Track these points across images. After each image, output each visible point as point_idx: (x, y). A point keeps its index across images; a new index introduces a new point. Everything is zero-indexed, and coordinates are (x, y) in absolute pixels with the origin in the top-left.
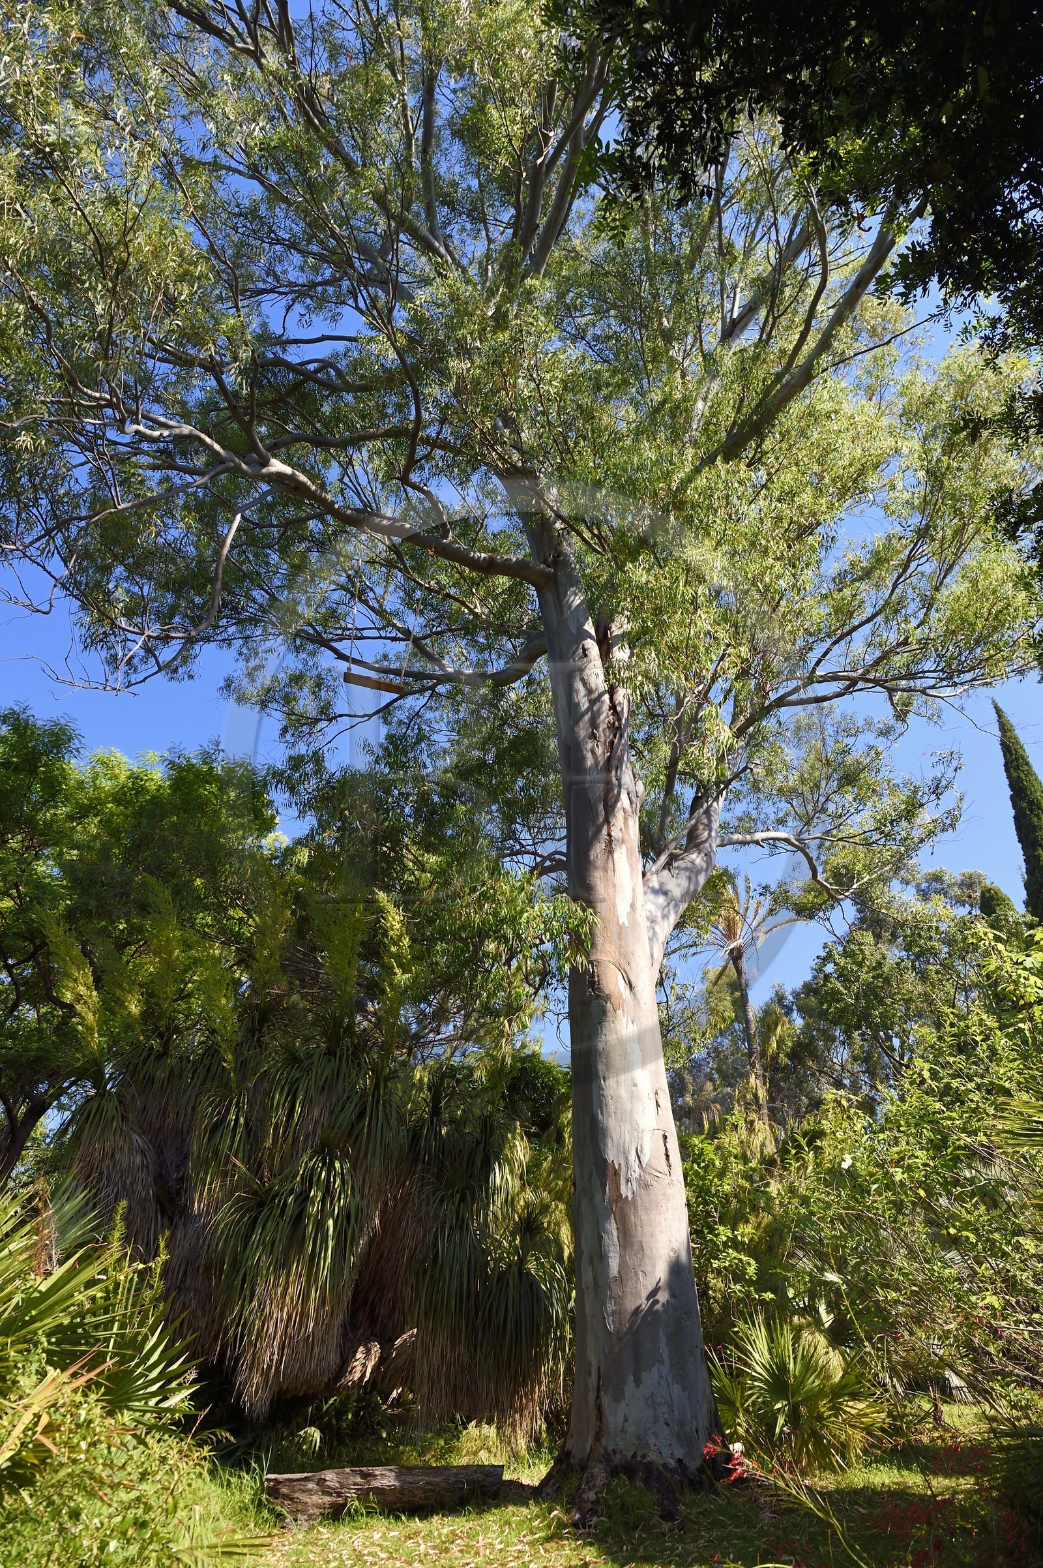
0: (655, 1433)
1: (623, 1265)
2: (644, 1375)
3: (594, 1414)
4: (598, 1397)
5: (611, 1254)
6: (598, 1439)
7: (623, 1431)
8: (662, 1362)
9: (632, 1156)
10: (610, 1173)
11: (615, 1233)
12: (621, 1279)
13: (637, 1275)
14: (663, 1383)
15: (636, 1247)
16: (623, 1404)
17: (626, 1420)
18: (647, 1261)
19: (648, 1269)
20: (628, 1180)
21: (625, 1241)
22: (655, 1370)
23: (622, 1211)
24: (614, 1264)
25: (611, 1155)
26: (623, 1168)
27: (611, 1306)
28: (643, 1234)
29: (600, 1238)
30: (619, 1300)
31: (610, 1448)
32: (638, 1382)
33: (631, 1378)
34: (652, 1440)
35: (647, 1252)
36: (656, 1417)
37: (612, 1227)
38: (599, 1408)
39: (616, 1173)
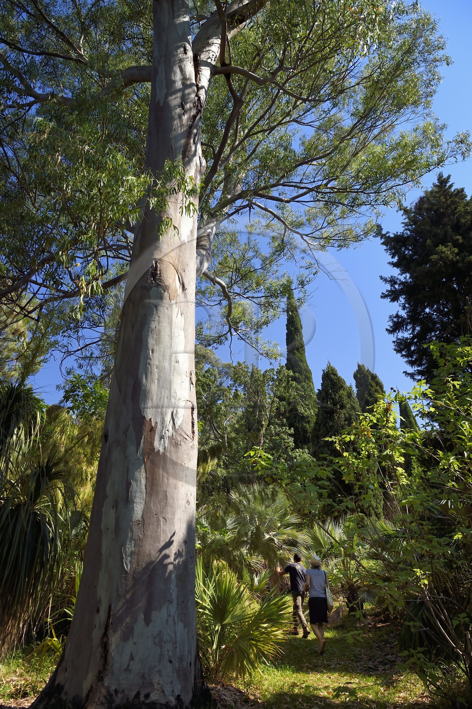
0: (159, 672)
1: (147, 510)
2: (155, 615)
3: (98, 651)
4: (105, 635)
5: (137, 500)
6: (100, 678)
7: (128, 670)
8: (171, 602)
9: (168, 418)
10: (147, 428)
11: (143, 482)
12: (143, 522)
13: (158, 520)
14: (171, 622)
15: (161, 496)
16: (131, 642)
17: (132, 658)
18: (169, 509)
19: (169, 516)
20: (162, 437)
21: (152, 489)
22: (164, 610)
23: (153, 462)
24: (138, 509)
25: (149, 414)
26: (159, 426)
27: (130, 547)
28: (168, 485)
29: (129, 485)
30: (139, 543)
31: (113, 688)
32: (148, 621)
33: (142, 616)
34: (156, 679)
35: (170, 501)
36: (161, 655)
37: (142, 476)
38: (105, 646)
39: (152, 430)
